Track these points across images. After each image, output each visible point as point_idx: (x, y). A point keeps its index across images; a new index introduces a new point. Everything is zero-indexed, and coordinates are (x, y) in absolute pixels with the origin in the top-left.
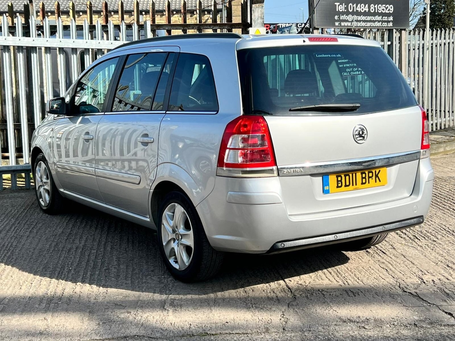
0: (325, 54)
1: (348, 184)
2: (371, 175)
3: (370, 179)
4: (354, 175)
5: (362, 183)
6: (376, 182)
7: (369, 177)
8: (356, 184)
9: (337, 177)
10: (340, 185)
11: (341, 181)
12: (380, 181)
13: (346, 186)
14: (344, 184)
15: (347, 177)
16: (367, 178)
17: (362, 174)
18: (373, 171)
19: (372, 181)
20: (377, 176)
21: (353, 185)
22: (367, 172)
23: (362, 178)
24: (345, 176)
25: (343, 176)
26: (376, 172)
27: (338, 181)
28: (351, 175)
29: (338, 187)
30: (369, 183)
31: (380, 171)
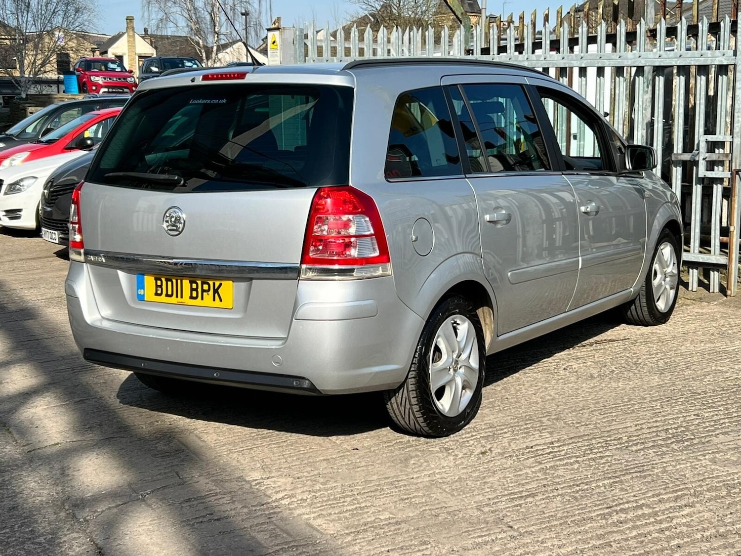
1: (170, 293)
2: (206, 287)
3: (205, 294)
4: (179, 281)
5: (191, 297)
6: (214, 300)
7: (203, 291)
8: (182, 297)
9: (156, 279)
10: (159, 292)
11: (161, 286)
12: (221, 300)
13: (167, 295)
14: (164, 292)
15: (169, 283)
16: (200, 290)
17: (191, 283)
18: (209, 282)
19: (208, 297)
20: (216, 291)
21: (177, 297)
22: (199, 282)
23: (192, 290)
24: (167, 280)
25: (163, 280)
26: (214, 284)
27: (157, 286)
28: (174, 281)
29: (157, 294)
30: (202, 299)
31: (221, 285)
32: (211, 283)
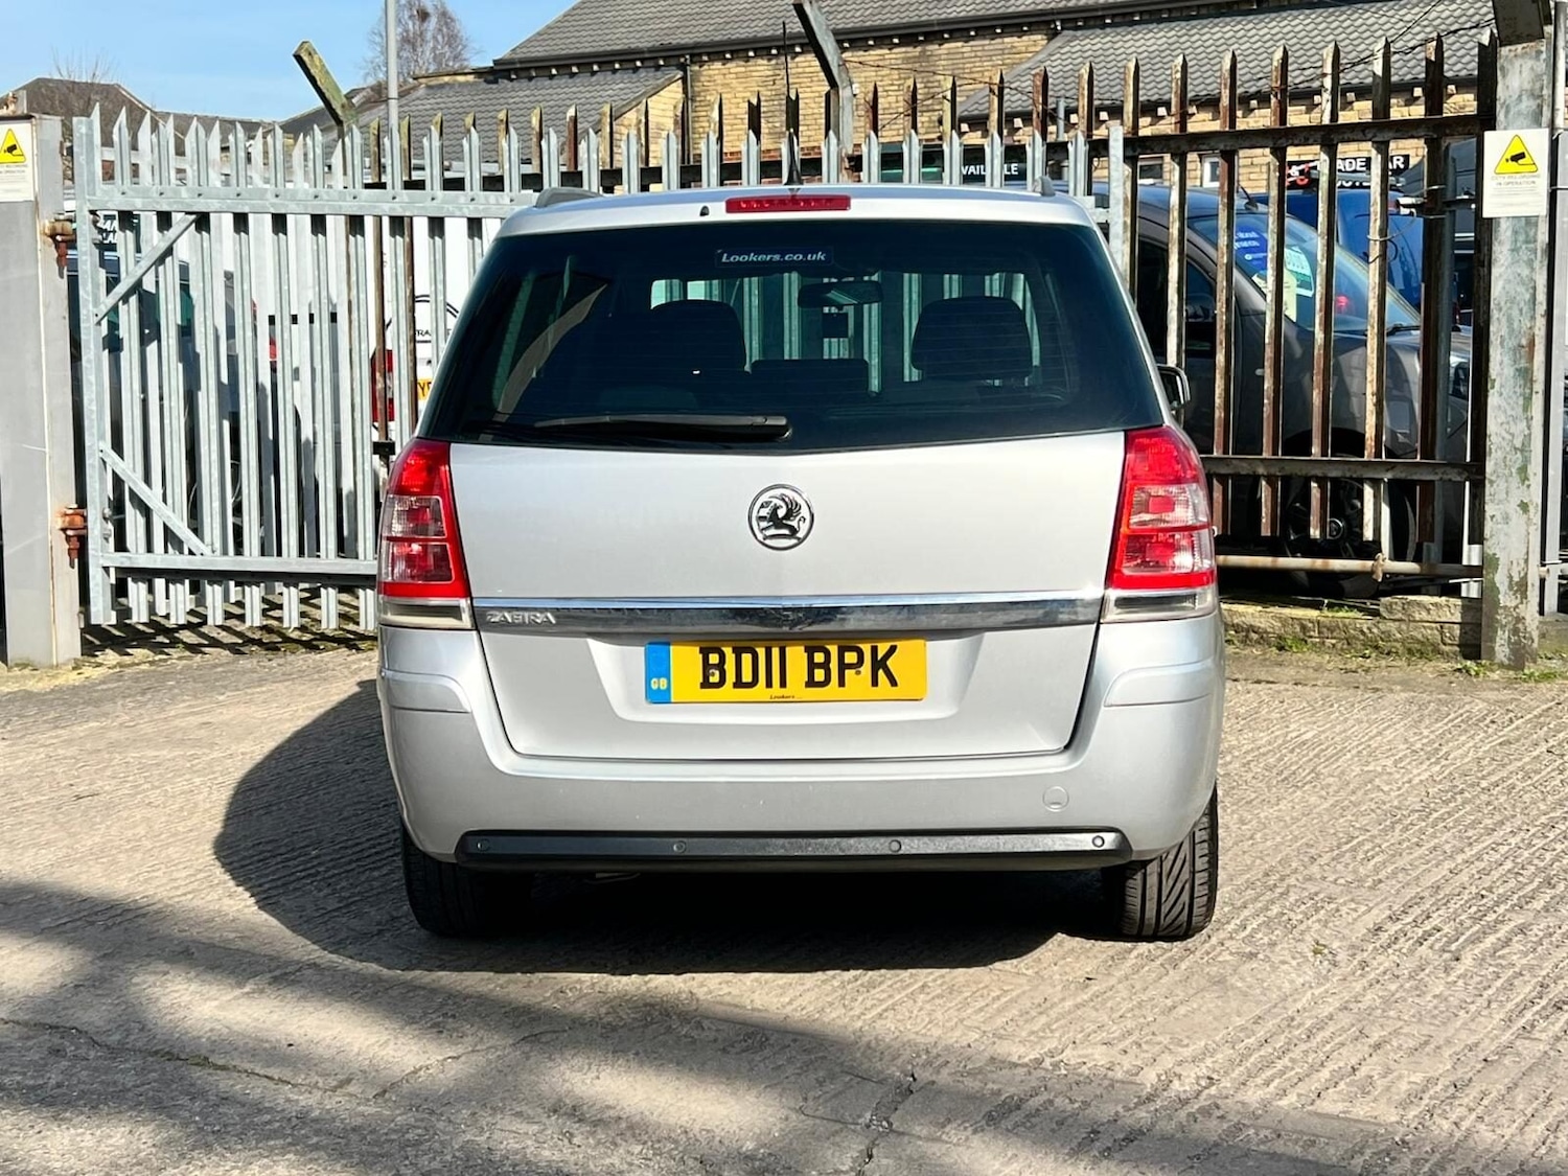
0: (757, 253)
1: (747, 677)
2: (851, 657)
3: (849, 673)
4: (775, 652)
5: (811, 683)
6: (875, 683)
7: (843, 667)
8: (783, 684)
9: (705, 652)
10: (715, 679)
11: (721, 666)
12: (894, 683)
13: (739, 684)
14: (731, 677)
15: (747, 658)
16: (834, 665)
17: (810, 651)
18: (861, 646)
19: (859, 680)
20: (879, 664)
21: (769, 684)
22: (833, 649)
23: (812, 666)
24: (738, 652)
25: (728, 651)
26: (874, 650)
27: (706, 665)
28: (761, 652)
29: (706, 684)
30: (842, 683)
31: (893, 649)
32: (866, 648)
